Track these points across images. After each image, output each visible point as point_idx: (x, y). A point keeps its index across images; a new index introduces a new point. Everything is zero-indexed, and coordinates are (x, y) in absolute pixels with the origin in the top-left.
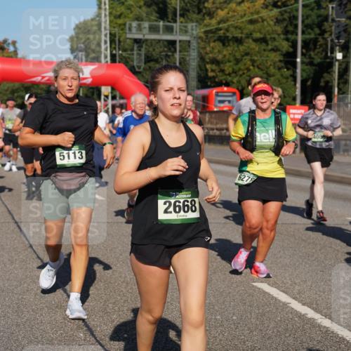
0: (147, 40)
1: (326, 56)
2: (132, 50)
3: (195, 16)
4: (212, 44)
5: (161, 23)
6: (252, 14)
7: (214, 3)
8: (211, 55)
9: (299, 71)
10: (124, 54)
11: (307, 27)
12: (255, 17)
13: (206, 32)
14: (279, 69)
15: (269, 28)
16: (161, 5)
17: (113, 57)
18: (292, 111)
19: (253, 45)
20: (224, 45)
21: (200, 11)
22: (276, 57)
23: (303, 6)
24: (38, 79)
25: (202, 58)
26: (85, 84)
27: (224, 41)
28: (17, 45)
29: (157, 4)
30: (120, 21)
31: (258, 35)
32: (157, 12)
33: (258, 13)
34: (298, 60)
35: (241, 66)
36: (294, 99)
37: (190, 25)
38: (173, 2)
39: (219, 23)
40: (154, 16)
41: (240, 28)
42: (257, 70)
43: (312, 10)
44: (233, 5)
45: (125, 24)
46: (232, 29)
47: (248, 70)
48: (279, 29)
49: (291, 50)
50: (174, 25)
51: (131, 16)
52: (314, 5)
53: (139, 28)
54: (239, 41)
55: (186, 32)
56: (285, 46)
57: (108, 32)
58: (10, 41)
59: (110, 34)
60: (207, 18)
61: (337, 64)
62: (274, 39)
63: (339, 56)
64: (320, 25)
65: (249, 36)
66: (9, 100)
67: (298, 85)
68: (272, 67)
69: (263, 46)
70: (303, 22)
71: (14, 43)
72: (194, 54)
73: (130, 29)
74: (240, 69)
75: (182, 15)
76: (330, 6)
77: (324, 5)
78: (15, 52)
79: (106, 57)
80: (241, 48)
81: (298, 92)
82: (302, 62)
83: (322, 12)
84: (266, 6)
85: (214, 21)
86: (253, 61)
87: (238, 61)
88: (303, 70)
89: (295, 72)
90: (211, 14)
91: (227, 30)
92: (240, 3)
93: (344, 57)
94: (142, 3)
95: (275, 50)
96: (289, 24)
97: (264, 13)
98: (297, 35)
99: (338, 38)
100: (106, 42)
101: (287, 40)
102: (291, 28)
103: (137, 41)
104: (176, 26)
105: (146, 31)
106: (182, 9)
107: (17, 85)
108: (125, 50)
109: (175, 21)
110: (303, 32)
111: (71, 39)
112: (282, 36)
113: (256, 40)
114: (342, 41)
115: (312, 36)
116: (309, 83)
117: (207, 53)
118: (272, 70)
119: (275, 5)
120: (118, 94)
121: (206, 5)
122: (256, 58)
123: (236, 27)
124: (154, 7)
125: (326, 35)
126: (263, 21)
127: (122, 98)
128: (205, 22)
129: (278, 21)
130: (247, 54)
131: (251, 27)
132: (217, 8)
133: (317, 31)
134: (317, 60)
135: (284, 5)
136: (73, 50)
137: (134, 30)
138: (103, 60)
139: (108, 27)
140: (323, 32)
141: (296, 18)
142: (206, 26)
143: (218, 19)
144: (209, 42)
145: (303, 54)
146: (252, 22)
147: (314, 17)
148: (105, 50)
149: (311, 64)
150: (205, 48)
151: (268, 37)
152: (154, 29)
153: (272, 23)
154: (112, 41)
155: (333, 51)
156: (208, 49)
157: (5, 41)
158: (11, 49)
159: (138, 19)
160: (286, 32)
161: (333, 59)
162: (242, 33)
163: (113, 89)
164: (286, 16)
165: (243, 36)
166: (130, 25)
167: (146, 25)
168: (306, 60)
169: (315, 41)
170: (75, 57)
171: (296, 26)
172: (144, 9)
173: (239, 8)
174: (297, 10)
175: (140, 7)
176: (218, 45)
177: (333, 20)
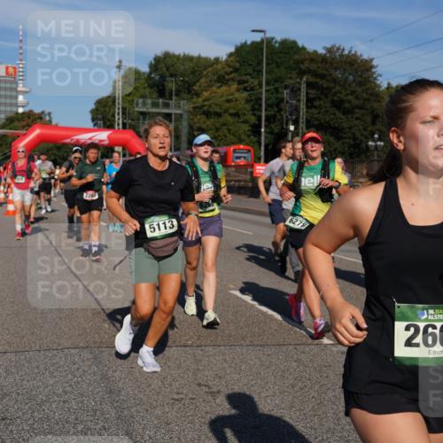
0: (149, 113)
1: (283, 128)
2: (138, 119)
3: (186, 96)
4: (199, 117)
5: (161, 100)
6: (228, 95)
7: (200, 86)
8: (198, 125)
9: (263, 138)
10: (133, 123)
11: (268, 106)
12: (231, 97)
13: (194, 108)
14: (249, 136)
15: (241, 106)
16: (161, 87)
17: (124, 125)
18: (258, 167)
19: (229, 118)
20: (207, 117)
21: (189, 92)
22: (246, 127)
23: (266, 91)
24: (68, 141)
25: (191, 127)
26: (103, 145)
27: (207, 114)
28: (52, 115)
29: (158, 87)
30: (130, 98)
31: (232, 111)
32: (158, 92)
33: (232, 94)
34: (263, 130)
35: (220, 133)
36: (259, 159)
37: (182, 102)
38: (170, 85)
39: (204, 101)
40: (155, 95)
41: (220, 105)
42: (232, 137)
43: (272, 93)
44: (214, 88)
45: (133, 101)
46: (213, 106)
47: (226, 136)
48: (248, 107)
49: (257, 122)
50: (171, 102)
51: (138, 94)
52: (273, 90)
53: (144, 104)
54: (219, 115)
55: (179, 107)
56: (253, 119)
57: (121, 106)
58: (46, 113)
59: (123, 108)
60: (195, 97)
61: (290, 134)
62: (244, 114)
63: (292, 128)
64: (278, 105)
65: (226, 111)
66: (42, 154)
67: (263, 148)
68: (243, 135)
69: (237, 119)
70: (266, 102)
71: (49, 114)
72: (185, 124)
73: (137, 104)
74: (219, 136)
75: (177, 95)
76: (285, 92)
77: (280, 90)
78: (50, 121)
79: (118, 125)
80: (221, 120)
81: (262, 154)
82: (265, 131)
83: (279, 95)
84: (238, 90)
85: (200, 100)
86: (229, 130)
87: (217, 130)
88: (266, 138)
89: (260, 138)
90: (198, 95)
91: (210, 106)
92: (219, 87)
93: (295, 128)
94: (146, 85)
95: (245, 122)
96: (255, 104)
97: (237, 95)
98: (261, 111)
99: (291, 115)
100: (119, 114)
101: (254, 115)
102: (257, 107)
103: (142, 113)
104: (172, 103)
105: (149, 106)
106: (177, 90)
107: (51, 145)
108: (133, 120)
109: (171, 99)
110: (266, 110)
111: (92, 112)
112: (251, 112)
113: (231, 115)
114: (294, 117)
115: (272, 113)
116: (270, 147)
117: (194, 123)
118: (243, 137)
119: (245, 89)
120: (127, 153)
121: (194, 88)
122: (231, 128)
123: (216, 105)
124: (156, 89)
125: (283, 112)
126: (236, 100)
127: (131, 155)
128: (194, 100)
129: (247, 101)
130: (224, 125)
131: (227, 105)
132: (202, 90)
133: (276, 109)
134: (276, 131)
135: (252, 89)
136: (93, 120)
137: (140, 105)
138: (117, 128)
139: (121, 103)
140: (280, 110)
141: (260, 99)
142: (194, 103)
143: (204, 98)
144: (196, 116)
145: (266, 126)
146: (228, 101)
147: (274, 99)
148: (119, 119)
149: (271, 133)
150: (193, 119)
151: (240, 113)
152: (155, 105)
153: (243, 102)
154: (123, 113)
155: (287, 124)
156: (196, 120)
157: (43, 112)
158: (47, 118)
159: (143, 97)
160: (253, 109)
161: (288, 130)
162: (221, 109)
163: (123, 149)
164: (253, 97)
165: (222, 111)
166: (137, 102)
167: (149, 101)
168: (268, 130)
169: (275, 116)
170: (95, 125)
171: (261, 105)
172: (148, 90)
173: (219, 91)
174: (261, 94)
175: (145, 88)
176: (203, 118)
177: (287, 102)
